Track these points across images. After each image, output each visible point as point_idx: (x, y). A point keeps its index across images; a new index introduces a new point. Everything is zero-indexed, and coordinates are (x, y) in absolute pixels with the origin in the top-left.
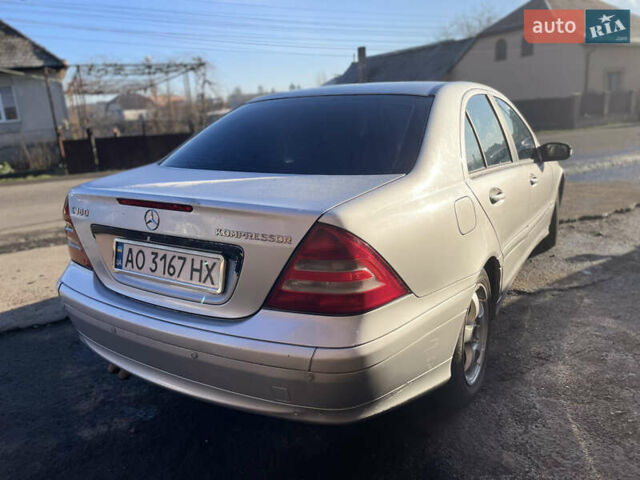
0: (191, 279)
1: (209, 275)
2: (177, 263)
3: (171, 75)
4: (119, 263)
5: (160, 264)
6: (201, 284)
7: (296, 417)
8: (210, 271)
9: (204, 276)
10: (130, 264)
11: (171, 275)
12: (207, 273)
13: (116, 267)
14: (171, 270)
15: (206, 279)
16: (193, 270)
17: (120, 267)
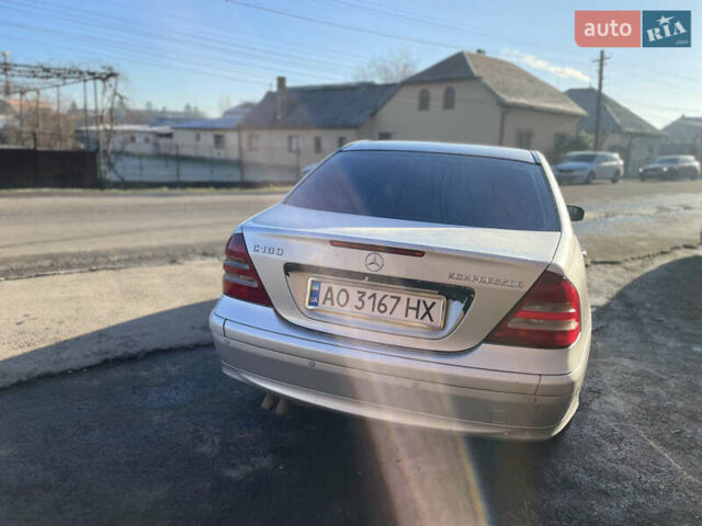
0: (406, 316)
1: (428, 312)
2: (390, 302)
3: (68, 81)
4: (315, 300)
5: (369, 303)
6: (418, 320)
7: (506, 436)
8: (428, 310)
9: (421, 315)
10: (328, 302)
11: (382, 312)
12: (425, 311)
13: (310, 304)
14: (382, 308)
15: (424, 316)
16: (408, 308)
17: (316, 304)
